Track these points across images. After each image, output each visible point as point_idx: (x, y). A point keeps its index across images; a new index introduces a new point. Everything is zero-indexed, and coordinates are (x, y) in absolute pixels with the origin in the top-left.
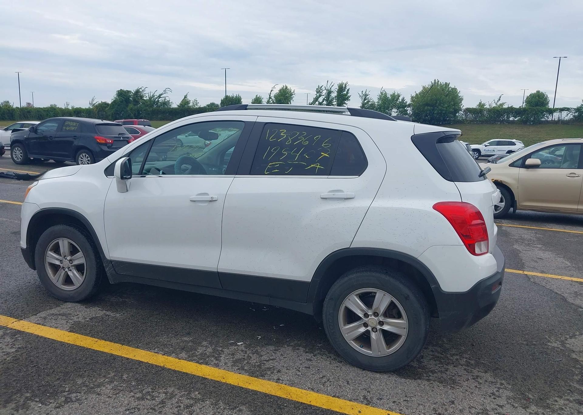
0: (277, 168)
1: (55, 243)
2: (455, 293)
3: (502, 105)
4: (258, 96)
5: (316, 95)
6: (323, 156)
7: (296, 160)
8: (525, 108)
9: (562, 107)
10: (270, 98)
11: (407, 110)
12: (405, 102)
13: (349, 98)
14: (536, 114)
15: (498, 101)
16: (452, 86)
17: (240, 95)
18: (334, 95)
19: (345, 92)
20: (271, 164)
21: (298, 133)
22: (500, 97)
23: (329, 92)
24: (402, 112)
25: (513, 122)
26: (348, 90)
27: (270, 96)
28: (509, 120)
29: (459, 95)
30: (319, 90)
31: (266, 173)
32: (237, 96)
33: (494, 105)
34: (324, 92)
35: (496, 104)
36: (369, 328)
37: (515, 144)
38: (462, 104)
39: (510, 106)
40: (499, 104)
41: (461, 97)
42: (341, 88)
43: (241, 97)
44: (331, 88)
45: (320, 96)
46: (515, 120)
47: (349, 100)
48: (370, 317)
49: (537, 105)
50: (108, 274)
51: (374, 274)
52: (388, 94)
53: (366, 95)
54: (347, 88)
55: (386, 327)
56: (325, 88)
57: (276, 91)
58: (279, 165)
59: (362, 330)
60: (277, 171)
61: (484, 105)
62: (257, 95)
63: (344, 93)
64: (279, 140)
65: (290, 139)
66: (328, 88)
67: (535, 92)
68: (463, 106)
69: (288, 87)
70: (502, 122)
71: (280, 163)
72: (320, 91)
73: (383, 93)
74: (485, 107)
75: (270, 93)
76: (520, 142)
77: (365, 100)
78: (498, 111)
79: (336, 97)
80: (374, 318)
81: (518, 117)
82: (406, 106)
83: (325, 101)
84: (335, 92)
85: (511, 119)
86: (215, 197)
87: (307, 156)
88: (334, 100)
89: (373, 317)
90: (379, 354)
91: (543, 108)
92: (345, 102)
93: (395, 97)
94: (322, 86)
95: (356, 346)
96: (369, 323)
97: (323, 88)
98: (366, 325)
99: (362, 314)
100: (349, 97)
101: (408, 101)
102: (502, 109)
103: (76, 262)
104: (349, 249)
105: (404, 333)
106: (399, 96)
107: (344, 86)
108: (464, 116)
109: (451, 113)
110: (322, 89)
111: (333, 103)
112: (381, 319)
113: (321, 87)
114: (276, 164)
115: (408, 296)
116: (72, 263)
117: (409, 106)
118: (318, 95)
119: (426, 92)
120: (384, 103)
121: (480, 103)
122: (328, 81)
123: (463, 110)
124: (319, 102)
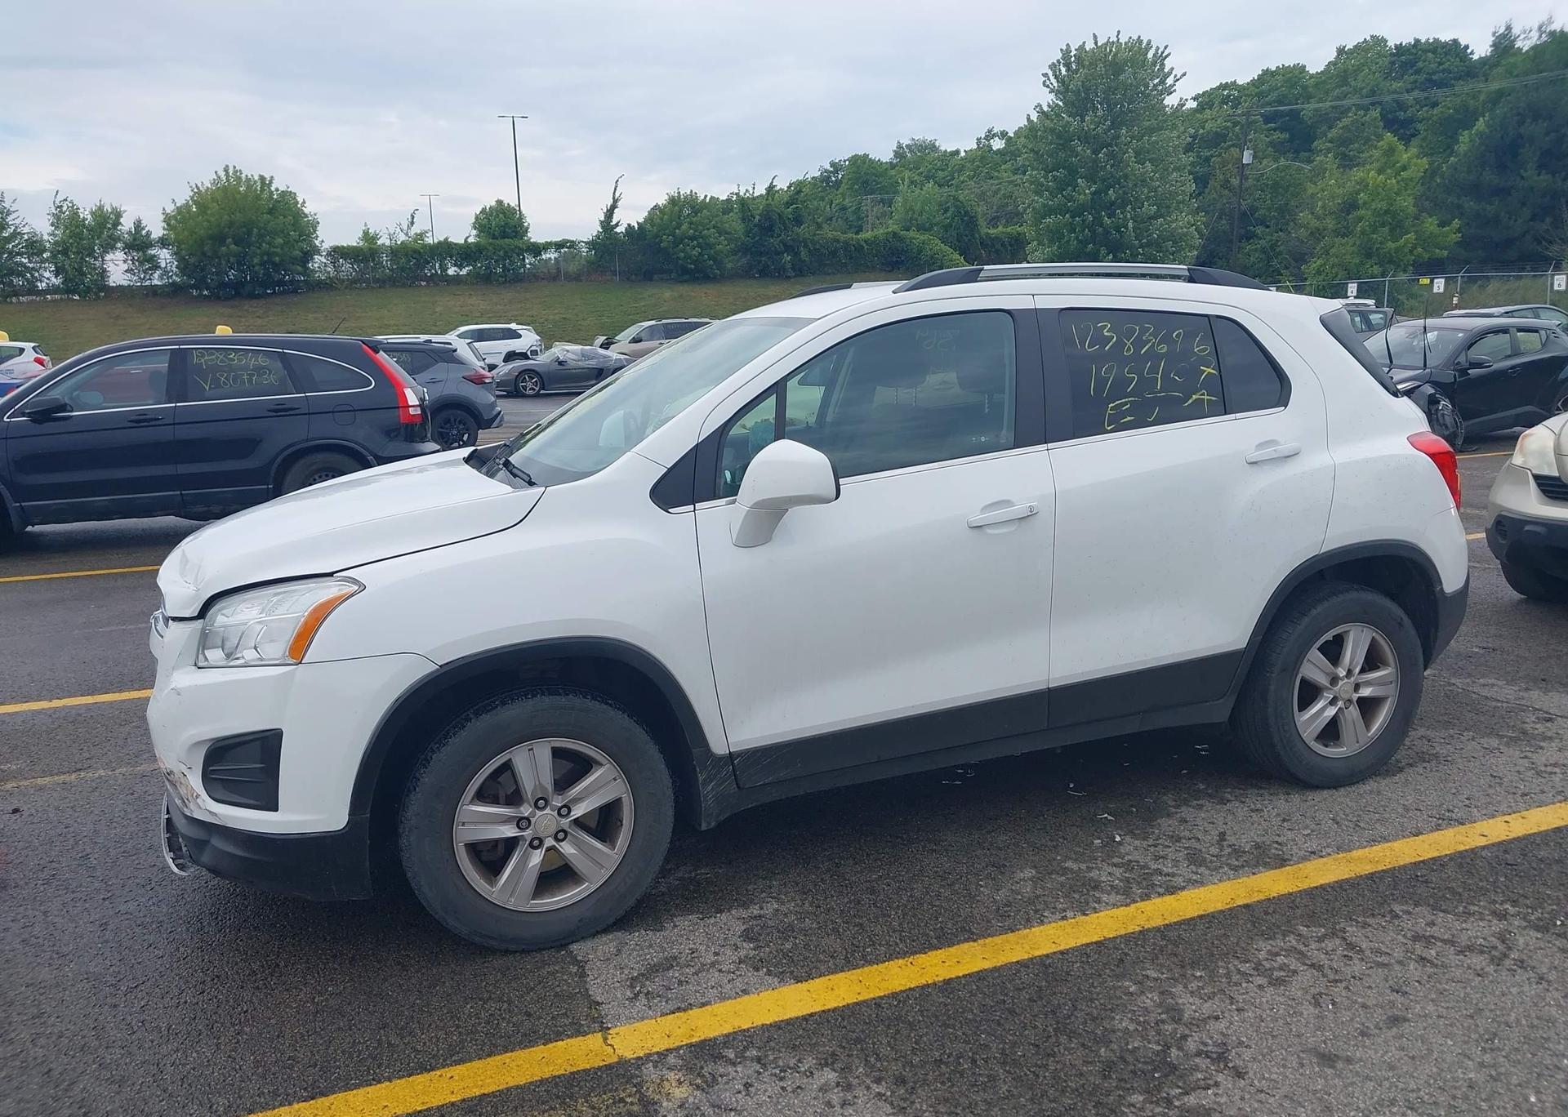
1: (497, 769)
3: (421, 235)
6: (1206, 373)
7: (1159, 388)
8: (476, 244)
9: (559, 240)
12: (143, 231)
14: (507, 256)
15: (409, 228)
16: (279, 185)
21: (1138, 328)
22: (413, 217)
24: (141, 263)
25: (457, 279)
28: (447, 275)
29: (306, 211)
33: (402, 238)
35: (407, 234)
36: (1341, 705)
37: (520, 336)
38: (317, 236)
39: (442, 239)
40: (412, 232)
41: (310, 218)
46: (461, 273)
48: (1341, 683)
49: (504, 235)
51: (1348, 596)
52: (81, 210)
55: (1364, 692)
59: (1331, 711)
60: (1129, 418)
61: (375, 238)
64: (1107, 347)
65: (1128, 344)
67: (493, 203)
68: (323, 241)
70: (434, 280)
73: (64, 209)
74: (379, 242)
76: (528, 330)
78: (415, 251)
80: (1348, 681)
81: (467, 266)
82: (150, 245)
85: (451, 271)
86: (1036, 505)
87: (1177, 378)
90: (1355, 749)
91: (517, 242)
93: (107, 218)
96: (1341, 695)
98: (1335, 701)
99: (1327, 681)
101: (157, 230)
102: (425, 246)
103: (585, 808)
104: (1318, 558)
105: (1389, 692)
106: (119, 215)
108: (330, 269)
109: (294, 260)
112: (1358, 679)
114: (1126, 404)
116: (568, 816)
117: (163, 242)
119: (203, 200)
120: (73, 236)
121: (366, 233)
123: (324, 253)
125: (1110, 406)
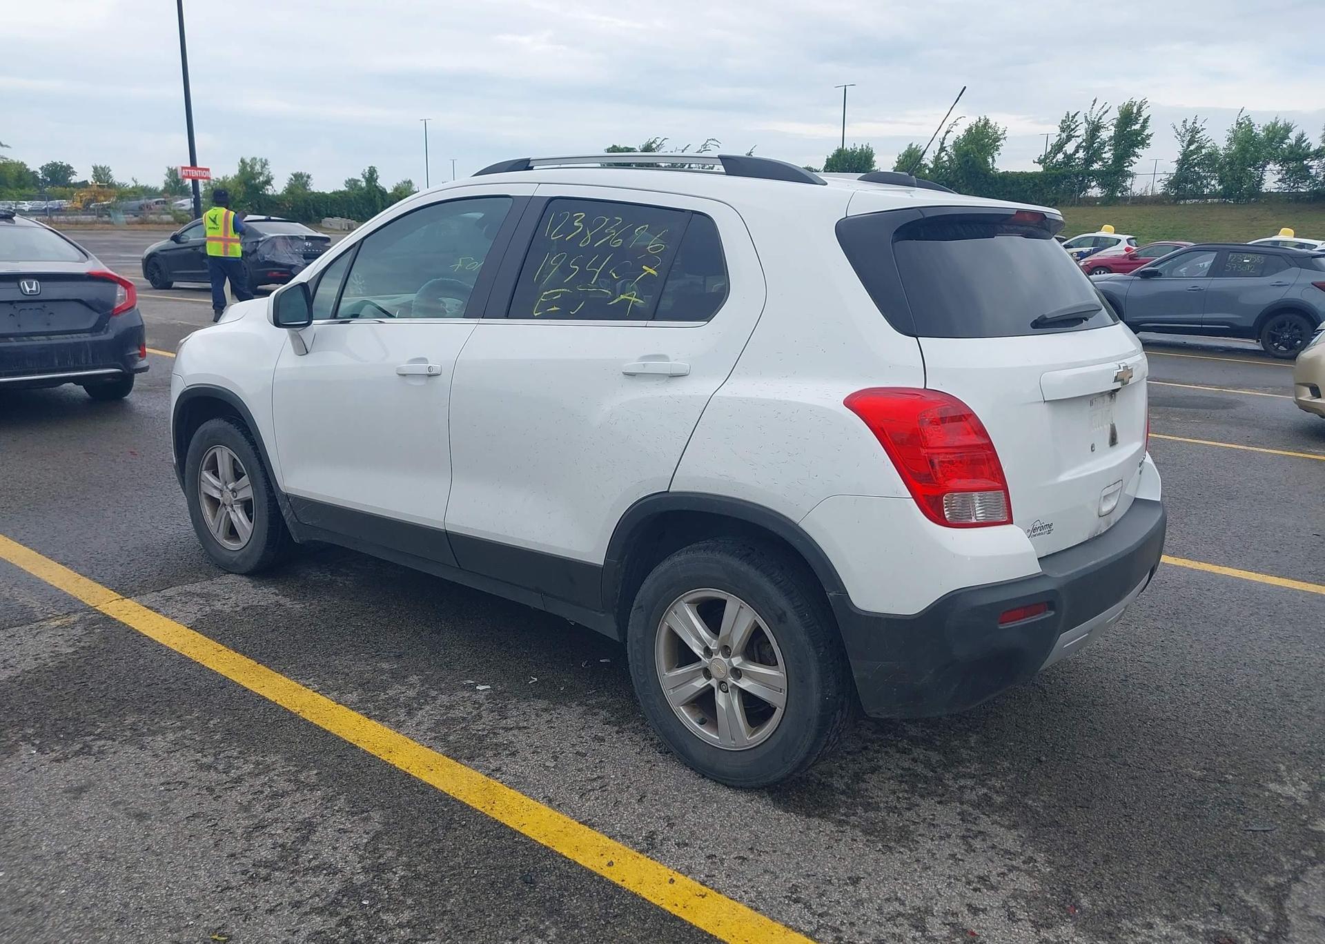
0: (556, 303)
1: (211, 457)
2: (885, 616)
4: (914, 146)
5: (1059, 138)
6: (645, 273)
7: (592, 283)
10: (942, 149)
11: (1311, 167)
12: (1303, 145)
13: (1149, 139)
17: (870, 146)
18: (1106, 134)
19: (1137, 127)
20: (546, 293)
21: (607, 220)
23: (1095, 129)
24: (1294, 173)
26: (1146, 121)
27: (942, 143)
30: (1068, 123)
31: (536, 315)
32: (865, 147)
34: (1081, 131)
36: (713, 682)
42: (1128, 117)
43: (872, 151)
44: (1100, 118)
45: (1069, 138)
47: (1148, 144)
48: (714, 657)
50: (288, 523)
51: (718, 556)
52: (1256, 126)
53: (1195, 131)
54: (1144, 115)
55: (745, 684)
56: (1086, 117)
57: (960, 132)
58: (559, 296)
59: (700, 683)
60: (555, 308)
62: (911, 145)
63: (1133, 127)
64: (569, 237)
65: (589, 236)
66: (1093, 117)
69: (992, 122)
71: (563, 290)
72: (1069, 126)
73: (1243, 125)
75: (944, 139)
77: (1190, 143)
79: (1111, 138)
80: (723, 659)
82: (1307, 156)
83: (1081, 151)
84: (1109, 128)
86: (436, 365)
87: (614, 275)
88: (1106, 149)
89: (720, 656)
90: (730, 745)
92: (1137, 150)
93: (1277, 133)
94: (1076, 114)
95: (688, 718)
96: (713, 671)
97: (1080, 119)
98: (707, 673)
99: (700, 649)
100: (1148, 136)
101: (1315, 141)
103: (241, 496)
104: (665, 495)
105: (778, 699)
106: (1288, 129)
107: (1135, 111)
110: (1076, 121)
111: (1104, 156)
112: (736, 661)
113: (1074, 117)
114: (557, 294)
115: (785, 613)
116: (236, 497)
117: (1317, 154)
118: (1064, 135)
120: (1243, 150)
122: (1095, 101)
124: (1065, 154)
125: (544, 293)
